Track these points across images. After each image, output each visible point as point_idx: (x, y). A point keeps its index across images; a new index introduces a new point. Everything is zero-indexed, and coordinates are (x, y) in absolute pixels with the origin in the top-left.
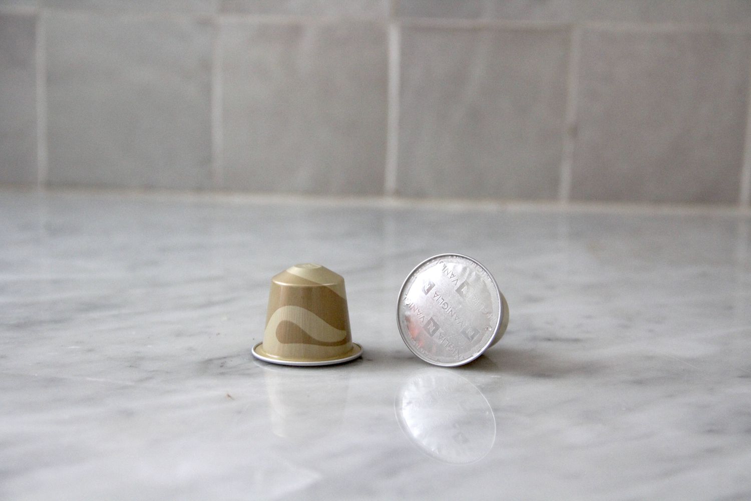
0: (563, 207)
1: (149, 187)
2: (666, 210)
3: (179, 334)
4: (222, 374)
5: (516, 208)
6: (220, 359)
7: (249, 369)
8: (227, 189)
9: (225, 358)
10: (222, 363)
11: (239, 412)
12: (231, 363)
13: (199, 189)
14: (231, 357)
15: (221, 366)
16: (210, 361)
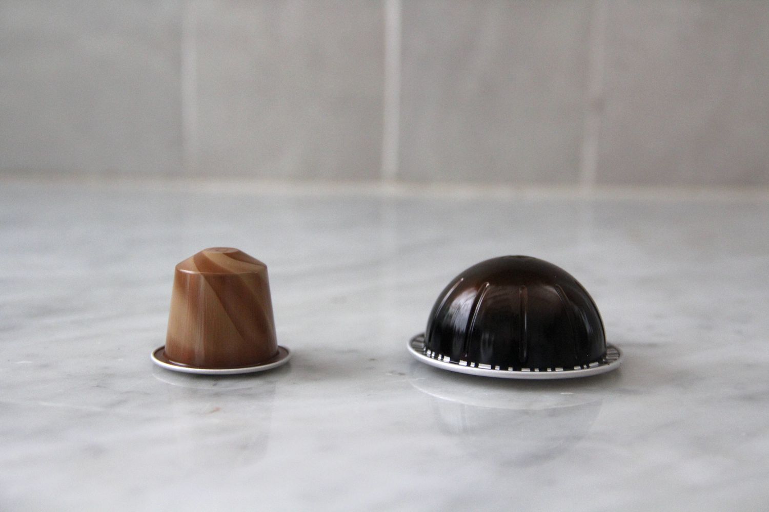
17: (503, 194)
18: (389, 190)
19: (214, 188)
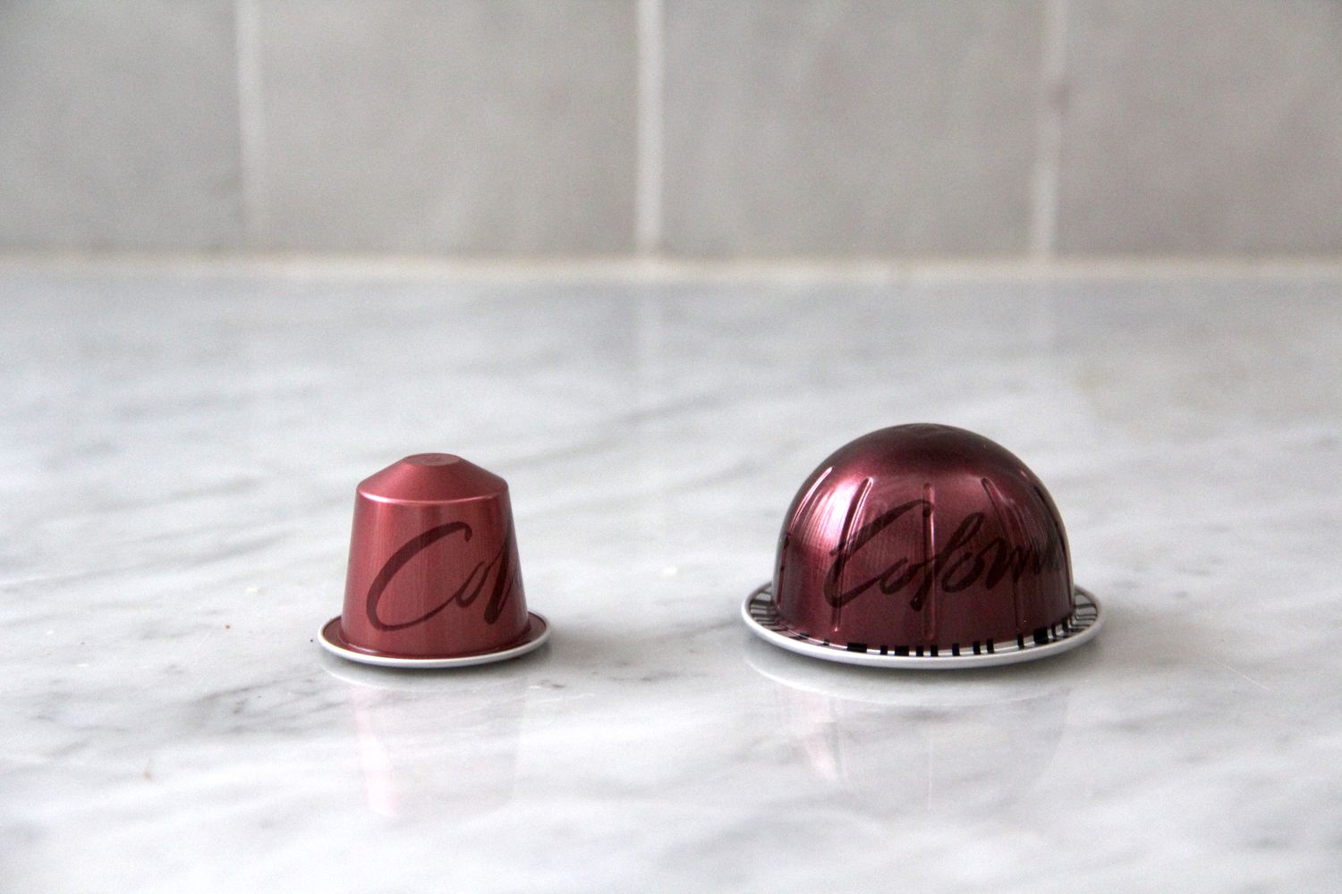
0: (1039, 269)
1: (101, 246)
2: (1273, 271)
3: (149, 633)
4: (238, 730)
5: (931, 275)
6: (234, 692)
7: (294, 718)
8: (279, 246)
9: (246, 690)
10: (238, 704)
11: (267, 824)
12: (259, 702)
13: (216, 248)
14: (259, 687)
15: (237, 712)
16: (213, 698)
17: (874, 275)
18: (649, 271)
19: (301, 271)
